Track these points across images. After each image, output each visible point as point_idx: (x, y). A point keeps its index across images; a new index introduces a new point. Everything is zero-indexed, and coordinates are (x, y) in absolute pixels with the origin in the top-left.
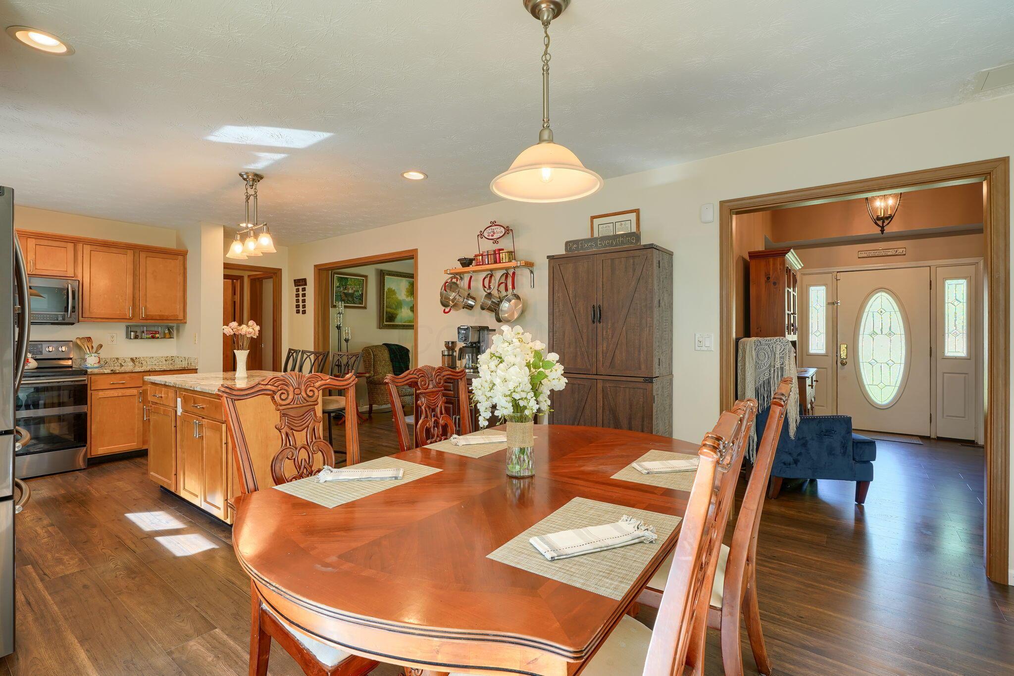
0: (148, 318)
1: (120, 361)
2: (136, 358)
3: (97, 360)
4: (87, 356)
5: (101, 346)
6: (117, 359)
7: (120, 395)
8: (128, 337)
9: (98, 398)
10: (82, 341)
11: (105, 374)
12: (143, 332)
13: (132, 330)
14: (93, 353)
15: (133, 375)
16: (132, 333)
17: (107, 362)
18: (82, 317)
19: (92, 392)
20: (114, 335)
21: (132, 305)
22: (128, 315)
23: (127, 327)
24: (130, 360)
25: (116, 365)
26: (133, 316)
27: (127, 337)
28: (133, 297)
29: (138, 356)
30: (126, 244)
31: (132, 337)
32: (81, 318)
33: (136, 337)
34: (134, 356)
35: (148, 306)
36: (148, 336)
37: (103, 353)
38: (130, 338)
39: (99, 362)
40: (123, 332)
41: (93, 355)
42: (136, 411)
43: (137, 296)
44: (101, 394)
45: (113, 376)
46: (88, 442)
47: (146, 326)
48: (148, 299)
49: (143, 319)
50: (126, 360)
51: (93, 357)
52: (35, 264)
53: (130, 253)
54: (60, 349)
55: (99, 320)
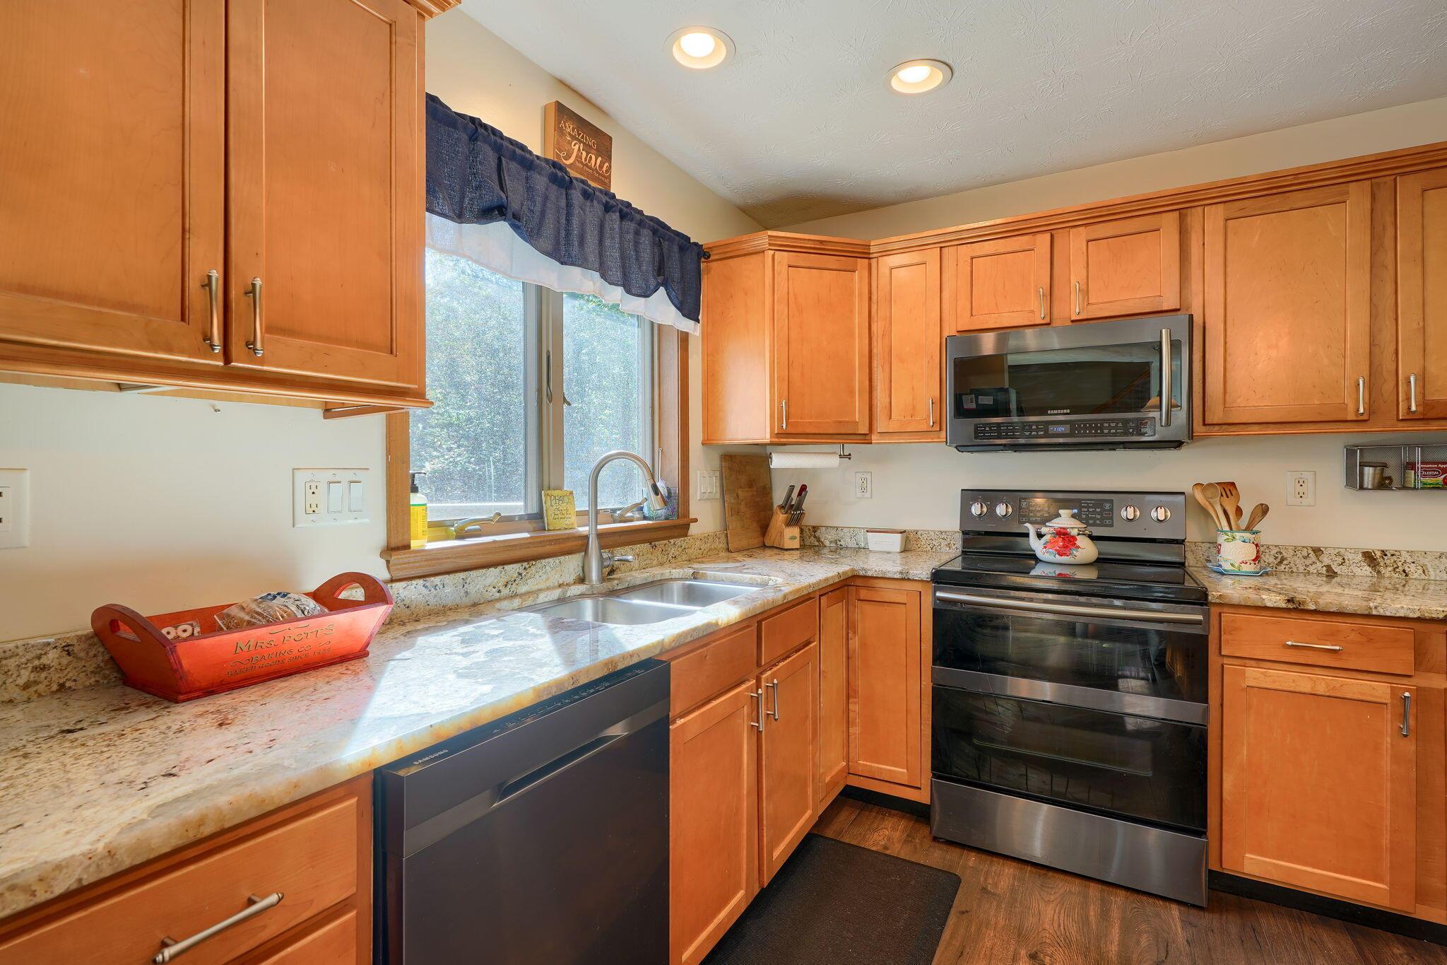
0: (1432, 414)
1: (1326, 561)
2: (1384, 553)
3: (1250, 552)
4: (1221, 539)
5: (1264, 510)
6: (1317, 551)
7: (1321, 689)
8: (1354, 481)
9: (1244, 686)
10: (1209, 494)
11: (1266, 608)
12: (1412, 466)
13: (1367, 459)
14: (1239, 530)
15: (1371, 625)
16: (1369, 471)
17: (1283, 559)
18: (1204, 424)
19: (1226, 661)
20: (1305, 475)
21: (1366, 373)
22: (1351, 407)
23: (1350, 453)
24: (1360, 557)
25: (1311, 569)
26: (1371, 410)
27: (1350, 482)
28: (1372, 344)
29: (1389, 546)
30: (1342, 166)
31: (1368, 482)
32: (1199, 428)
33: (1383, 484)
34: (1375, 545)
35: (1432, 369)
36: (1428, 480)
37: (1270, 531)
38: (1362, 488)
39: (1257, 559)
40: (1333, 469)
41: (1238, 535)
42: (1386, 765)
43: (1386, 336)
44: (1254, 676)
45: (1292, 622)
46: (1212, 820)
47: (1425, 447)
48: (1431, 344)
49: (1411, 418)
50: (1348, 556)
51: (1238, 542)
52: (1085, 292)
53: (1358, 198)
54: (1154, 514)
55: (1256, 430)
